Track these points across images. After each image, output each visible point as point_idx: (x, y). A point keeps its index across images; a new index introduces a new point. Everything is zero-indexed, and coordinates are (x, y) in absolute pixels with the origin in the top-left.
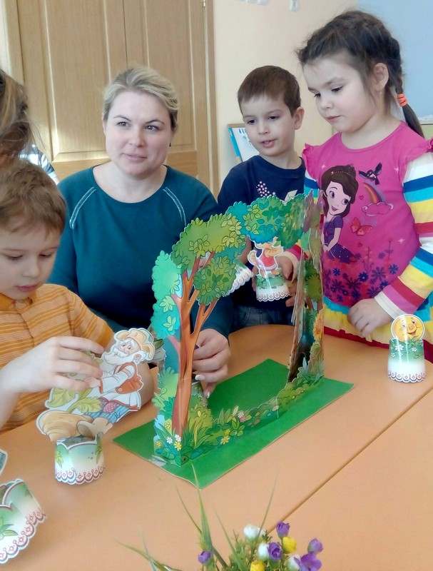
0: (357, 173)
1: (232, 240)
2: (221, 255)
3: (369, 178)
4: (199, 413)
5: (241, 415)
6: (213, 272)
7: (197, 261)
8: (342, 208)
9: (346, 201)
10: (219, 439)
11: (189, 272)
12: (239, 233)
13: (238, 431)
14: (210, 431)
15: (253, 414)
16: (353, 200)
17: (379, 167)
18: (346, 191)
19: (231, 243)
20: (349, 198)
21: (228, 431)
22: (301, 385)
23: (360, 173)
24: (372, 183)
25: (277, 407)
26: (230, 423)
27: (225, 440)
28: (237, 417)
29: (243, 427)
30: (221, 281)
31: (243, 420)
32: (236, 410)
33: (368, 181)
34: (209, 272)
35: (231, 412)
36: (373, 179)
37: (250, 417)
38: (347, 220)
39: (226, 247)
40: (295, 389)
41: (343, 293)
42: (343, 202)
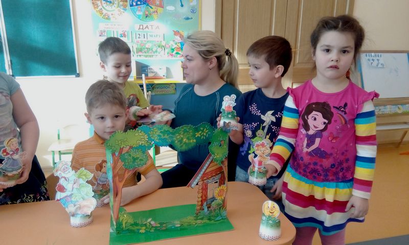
0: (332, 107)
1: (143, 142)
2: (136, 148)
3: (340, 110)
4: (125, 216)
5: (153, 223)
6: (132, 155)
7: (121, 149)
8: (322, 127)
9: (325, 123)
10: (139, 230)
11: (117, 154)
12: (147, 140)
13: (151, 229)
14: (132, 225)
15: (161, 224)
16: (329, 123)
17: (346, 105)
18: (324, 117)
19: (142, 144)
20: (327, 121)
21: (144, 228)
22: (202, 219)
23: (334, 107)
24: (343, 114)
25: (179, 226)
26: (145, 225)
27: (142, 231)
28: (150, 223)
29: (154, 229)
30: (138, 160)
31: (154, 225)
32: (149, 220)
33: (340, 112)
34: (130, 155)
35: (146, 220)
36: (343, 111)
37: (159, 225)
38: (325, 134)
39: (139, 145)
40: (196, 220)
41: (318, 174)
42: (323, 123)
